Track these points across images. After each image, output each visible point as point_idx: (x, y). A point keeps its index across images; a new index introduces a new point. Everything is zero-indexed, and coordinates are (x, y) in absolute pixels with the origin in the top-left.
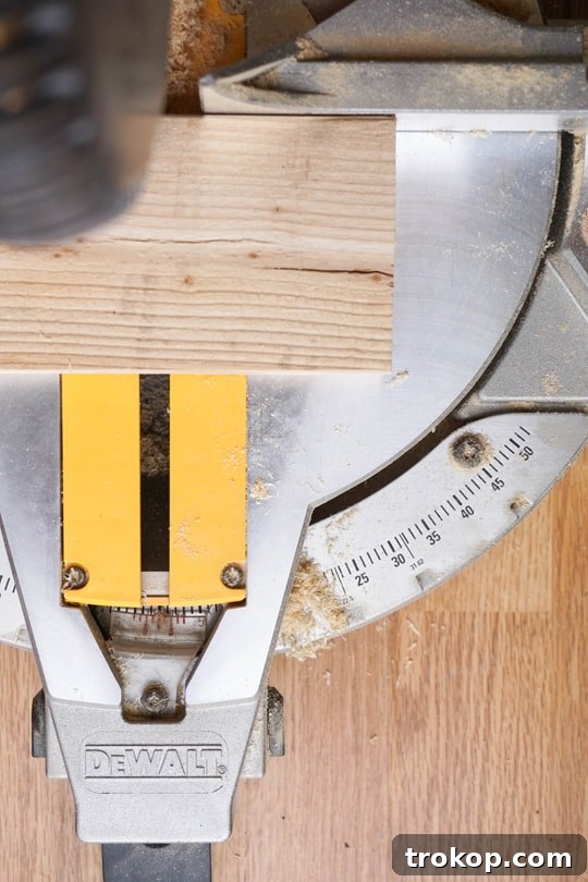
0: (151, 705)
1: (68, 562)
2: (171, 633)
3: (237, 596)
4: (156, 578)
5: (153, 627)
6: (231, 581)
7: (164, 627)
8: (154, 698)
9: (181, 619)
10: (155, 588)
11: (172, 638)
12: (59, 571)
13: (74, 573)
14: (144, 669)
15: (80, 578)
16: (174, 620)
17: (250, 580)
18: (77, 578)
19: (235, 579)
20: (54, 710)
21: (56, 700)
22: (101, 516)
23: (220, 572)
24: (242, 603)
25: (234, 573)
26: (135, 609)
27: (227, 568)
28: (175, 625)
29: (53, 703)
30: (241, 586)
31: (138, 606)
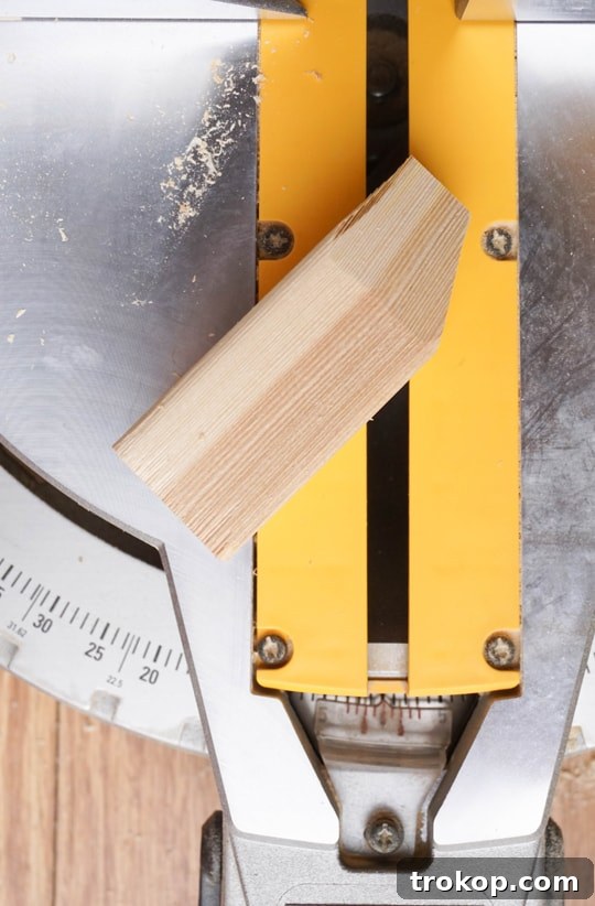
0: (380, 843)
1: (262, 627)
2: (401, 732)
3: (507, 680)
4: (390, 651)
5: (373, 721)
6: (498, 657)
7: (392, 723)
8: (385, 832)
9: (415, 713)
10: (386, 668)
11: (402, 739)
12: (247, 642)
13: (270, 645)
14: (369, 787)
15: (280, 652)
16: (406, 713)
17: (526, 658)
18: (275, 652)
19: (504, 655)
20: (240, 849)
21: (242, 835)
22: (310, 562)
23: (482, 645)
24: (514, 692)
25: (502, 647)
26: (359, 698)
27: (492, 640)
28: (406, 722)
29: (238, 840)
30: (513, 667)
31: (364, 693)
